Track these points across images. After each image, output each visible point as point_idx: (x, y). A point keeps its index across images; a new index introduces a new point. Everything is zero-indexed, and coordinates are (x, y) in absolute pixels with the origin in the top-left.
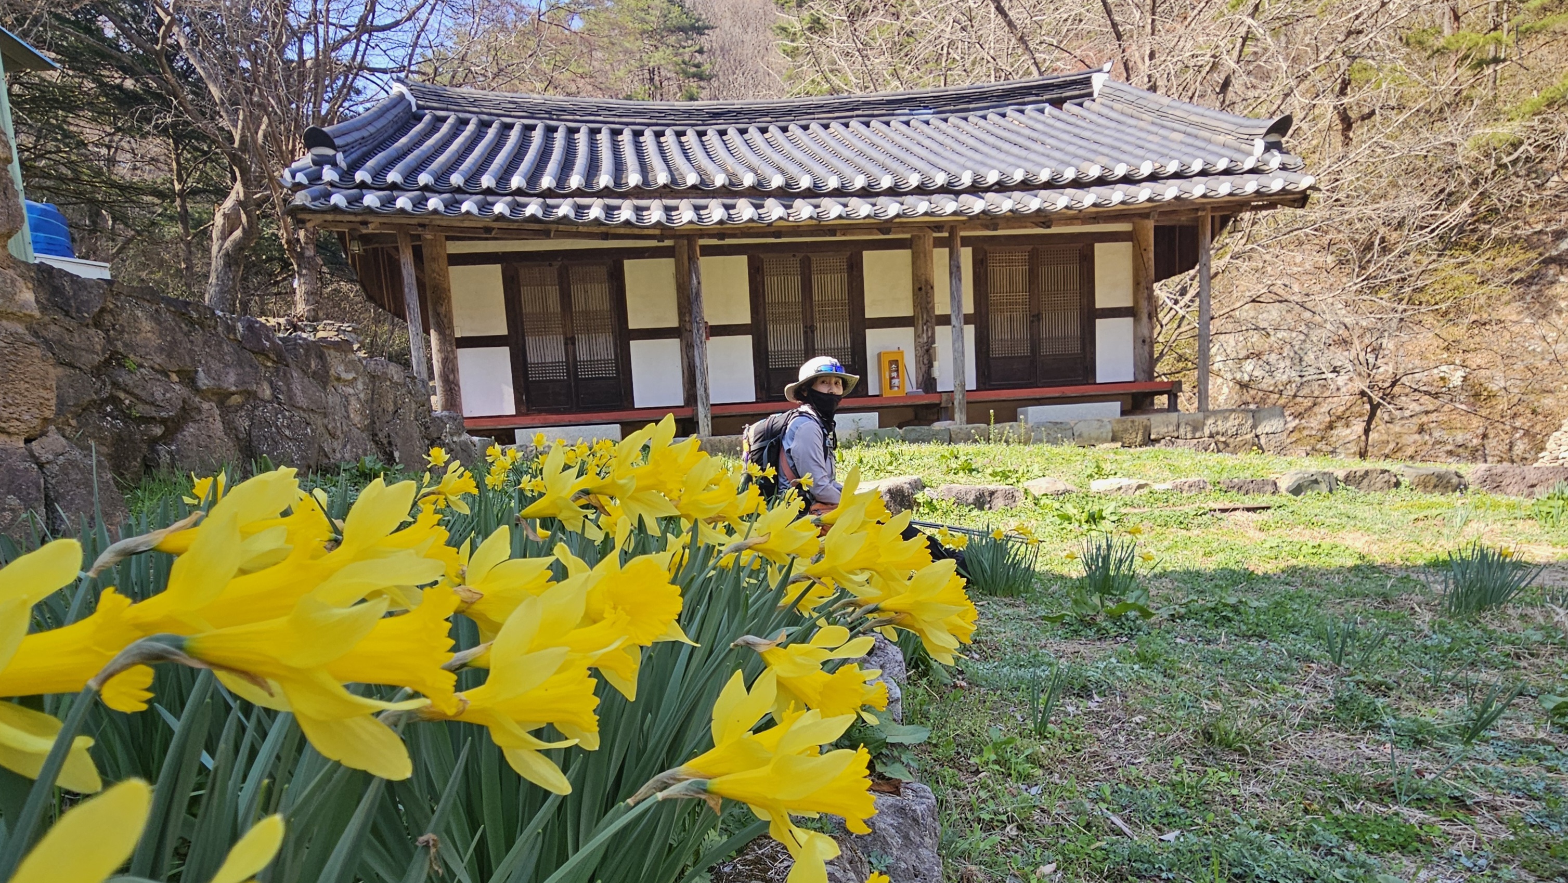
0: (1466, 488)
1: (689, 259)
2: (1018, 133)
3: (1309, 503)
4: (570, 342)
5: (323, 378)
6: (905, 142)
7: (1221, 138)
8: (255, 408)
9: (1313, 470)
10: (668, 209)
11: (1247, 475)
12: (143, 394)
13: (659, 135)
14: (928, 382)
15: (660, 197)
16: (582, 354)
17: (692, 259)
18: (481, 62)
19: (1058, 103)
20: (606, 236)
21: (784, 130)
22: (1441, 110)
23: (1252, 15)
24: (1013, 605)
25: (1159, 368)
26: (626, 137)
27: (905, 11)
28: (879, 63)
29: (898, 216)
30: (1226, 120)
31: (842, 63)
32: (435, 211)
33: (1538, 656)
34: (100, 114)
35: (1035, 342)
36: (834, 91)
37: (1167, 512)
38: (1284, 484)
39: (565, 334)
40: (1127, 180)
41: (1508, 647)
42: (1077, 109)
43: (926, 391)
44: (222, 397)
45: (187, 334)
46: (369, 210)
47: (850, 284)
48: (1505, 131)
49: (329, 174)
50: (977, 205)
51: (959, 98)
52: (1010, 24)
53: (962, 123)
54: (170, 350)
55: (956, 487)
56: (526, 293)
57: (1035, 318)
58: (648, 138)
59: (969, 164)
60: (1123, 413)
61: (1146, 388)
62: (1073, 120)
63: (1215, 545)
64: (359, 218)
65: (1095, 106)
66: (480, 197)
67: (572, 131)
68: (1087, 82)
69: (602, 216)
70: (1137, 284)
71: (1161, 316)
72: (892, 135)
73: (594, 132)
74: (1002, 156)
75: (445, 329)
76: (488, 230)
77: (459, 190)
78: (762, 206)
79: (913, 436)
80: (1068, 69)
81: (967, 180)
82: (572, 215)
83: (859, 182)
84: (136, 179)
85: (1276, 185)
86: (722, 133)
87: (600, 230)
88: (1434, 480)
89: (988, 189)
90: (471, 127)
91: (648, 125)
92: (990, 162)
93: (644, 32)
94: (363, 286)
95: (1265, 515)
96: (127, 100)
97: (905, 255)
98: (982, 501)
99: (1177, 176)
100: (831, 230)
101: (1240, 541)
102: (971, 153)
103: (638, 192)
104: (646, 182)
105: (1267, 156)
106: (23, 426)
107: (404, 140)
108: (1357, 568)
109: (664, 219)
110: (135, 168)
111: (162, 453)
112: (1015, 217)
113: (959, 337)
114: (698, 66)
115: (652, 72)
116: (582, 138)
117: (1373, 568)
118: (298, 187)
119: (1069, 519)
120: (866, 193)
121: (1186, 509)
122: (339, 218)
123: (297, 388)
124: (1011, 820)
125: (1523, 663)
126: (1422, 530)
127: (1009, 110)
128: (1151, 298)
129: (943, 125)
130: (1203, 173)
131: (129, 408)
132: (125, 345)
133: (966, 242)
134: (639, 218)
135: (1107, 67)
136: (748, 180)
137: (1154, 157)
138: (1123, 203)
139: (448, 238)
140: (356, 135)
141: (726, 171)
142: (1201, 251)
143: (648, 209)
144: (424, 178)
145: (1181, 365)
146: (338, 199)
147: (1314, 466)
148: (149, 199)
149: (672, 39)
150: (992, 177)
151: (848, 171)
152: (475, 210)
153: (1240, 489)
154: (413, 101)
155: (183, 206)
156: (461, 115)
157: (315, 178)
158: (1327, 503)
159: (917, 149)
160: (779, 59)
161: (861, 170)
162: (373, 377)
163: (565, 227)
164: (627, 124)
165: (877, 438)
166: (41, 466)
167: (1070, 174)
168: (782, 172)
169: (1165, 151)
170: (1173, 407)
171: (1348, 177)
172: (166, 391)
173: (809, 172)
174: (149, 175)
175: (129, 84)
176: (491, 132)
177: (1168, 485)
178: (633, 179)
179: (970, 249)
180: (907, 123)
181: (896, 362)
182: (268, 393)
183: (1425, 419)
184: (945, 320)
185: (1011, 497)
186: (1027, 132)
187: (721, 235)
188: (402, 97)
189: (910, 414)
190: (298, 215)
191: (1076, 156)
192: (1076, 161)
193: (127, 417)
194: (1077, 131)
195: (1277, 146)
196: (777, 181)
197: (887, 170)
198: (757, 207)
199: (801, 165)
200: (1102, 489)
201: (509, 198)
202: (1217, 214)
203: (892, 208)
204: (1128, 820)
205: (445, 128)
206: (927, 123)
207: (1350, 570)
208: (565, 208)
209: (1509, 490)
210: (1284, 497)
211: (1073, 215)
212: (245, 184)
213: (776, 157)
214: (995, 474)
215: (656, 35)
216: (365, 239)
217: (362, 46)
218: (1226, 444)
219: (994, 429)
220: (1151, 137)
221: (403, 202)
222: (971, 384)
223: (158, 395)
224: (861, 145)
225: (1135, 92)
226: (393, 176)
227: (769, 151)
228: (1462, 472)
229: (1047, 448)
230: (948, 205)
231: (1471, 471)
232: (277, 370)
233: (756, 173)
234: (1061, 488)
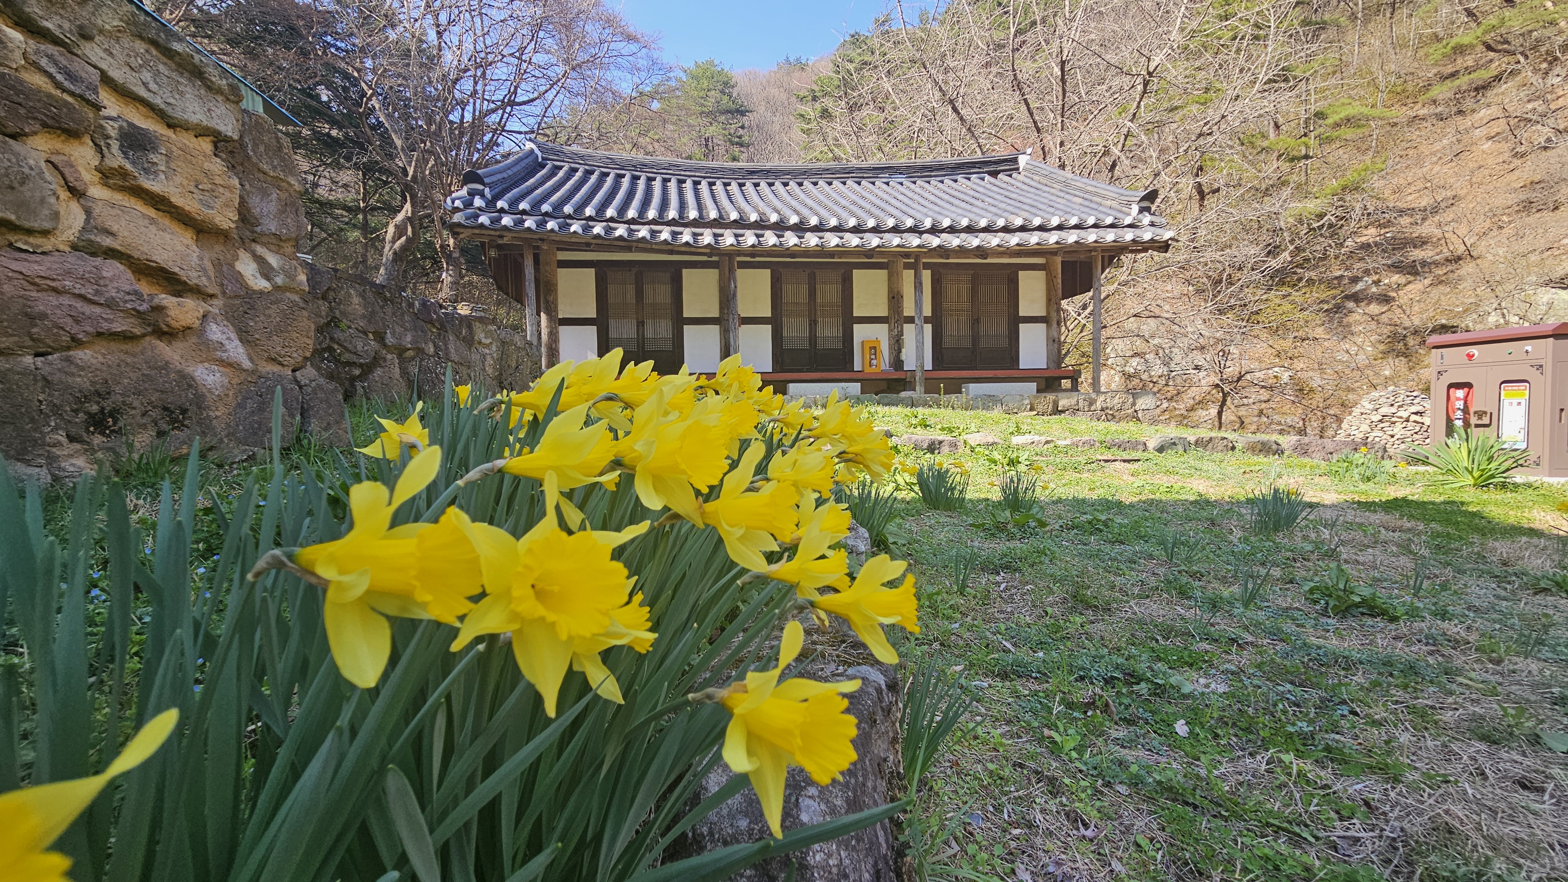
0: (1283, 453)
1: (730, 270)
2: (966, 194)
3: (1170, 459)
4: (641, 324)
5: (470, 342)
6: (885, 197)
7: (1109, 203)
8: (422, 360)
9: (1172, 436)
10: (716, 236)
11: (1126, 437)
12: (350, 346)
13: (711, 184)
14: (898, 363)
15: (711, 227)
16: (649, 333)
17: (731, 271)
18: (588, 129)
19: (994, 174)
20: (671, 252)
21: (800, 184)
22: (1267, 189)
23: (1131, 121)
24: (951, 517)
25: (1067, 360)
26: (688, 185)
27: (888, 108)
28: (869, 140)
29: (878, 246)
30: (1112, 190)
31: (844, 141)
32: (552, 230)
33: (1309, 560)
34: (311, 153)
35: (975, 338)
36: (836, 158)
37: (1065, 460)
38: (1151, 445)
39: (637, 319)
40: (1041, 228)
41: (1289, 554)
42: (1007, 179)
43: (896, 370)
44: (401, 351)
45: (382, 307)
46: (505, 228)
47: (843, 291)
48: (1312, 206)
49: (478, 202)
50: (935, 241)
51: (924, 168)
52: (962, 119)
53: (926, 185)
54: (370, 317)
55: (915, 437)
56: (612, 289)
57: (976, 321)
58: (704, 186)
59: (930, 213)
60: (1038, 391)
61: (1056, 374)
62: (1004, 186)
63: (1098, 484)
64: (498, 233)
65: (1020, 177)
66: (584, 222)
67: (650, 180)
68: (1015, 160)
69: (670, 239)
70: (1049, 300)
71: (1068, 323)
72: (876, 191)
73: (666, 181)
74: (953, 209)
75: (551, 311)
76: (588, 244)
77: (569, 217)
78: (783, 236)
79: (886, 400)
80: (1001, 151)
81: (928, 224)
82: (648, 237)
83: (852, 222)
84: (331, 198)
85: (1147, 236)
86: (756, 185)
87: (668, 247)
88: (1259, 446)
89: (943, 231)
90: (579, 174)
91: (704, 178)
92: (945, 212)
93: (703, 112)
94: (495, 279)
95: (1136, 465)
96: (331, 144)
97: (883, 274)
98: (933, 447)
99: (1076, 227)
100: (832, 254)
101: (1116, 482)
102: (931, 206)
103: (695, 223)
104: (701, 216)
105: (1140, 216)
106: (292, 361)
107: (532, 181)
108: (1196, 502)
109: (713, 242)
110: (331, 190)
111: (358, 388)
112: (962, 251)
113: (920, 332)
114: (740, 137)
115: (707, 140)
116: (657, 185)
117: (1208, 502)
118: (456, 210)
119: (995, 462)
120: (857, 230)
121: (1080, 459)
122: (483, 232)
123: (451, 347)
124: (936, 639)
125: (1298, 565)
126: (1248, 480)
127: (959, 178)
128: (1059, 309)
129: (912, 186)
130: (1095, 226)
131: (339, 355)
132: (342, 313)
133: (927, 266)
134: (696, 240)
135: (1029, 151)
136: (774, 218)
137: (1061, 213)
138: (1038, 244)
139: (558, 249)
140: (499, 176)
141: (758, 211)
142: (1095, 280)
143: (702, 235)
144: (546, 207)
145: (1085, 360)
146: (484, 219)
147: (1172, 431)
148: (339, 212)
149: (722, 118)
150: (946, 223)
151: (844, 215)
152: (580, 231)
153: (1119, 446)
154: (540, 154)
155: (365, 218)
156: (573, 165)
157: (468, 204)
158: (1182, 459)
159: (894, 202)
160: (796, 134)
161: (853, 214)
162: (503, 343)
163: (643, 245)
164: (690, 176)
165: (858, 401)
166: (301, 387)
167: (1001, 223)
168: (797, 213)
169: (1069, 210)
170: (1075, 388)
171: (1202, 232)
172: (365, 345)
173: (817, 214)
174: (339, 195)
175: (334, 133)
176: (594, 178)
177: (1068, 442)
178: (693, 214)
179: (929, 271)
180: (887, 184)
181: (875, 348)
182: (431, 350)
183: (1263, 405)
184: (910, 320)
185: (954, 445)
186: (972, 193)
187: (753, 255)
188: (532, 151)
189: (884, 385)
190: (454, 229)
191: (1005, 211)
192: (1005, 214)
193: (337, 361)
194: (1007, 193)
195: (1148, 209)
196: (794, 219)
197: (871, 215)
198: (779, 236)
199: (811, 209)
200: (1020, 442)
201: (605, 224)
202: (1106, 254)
203: (874, 241)
204: (1015, 645)
205: (561, 174)
206: (901, 184)
207: (1192, 503)
208: (643, 232)
209: (1314, 455)
210: (1151, 454)
211: (1003, 251)
212: (412, 206)
213: (794, 203)
214: (942, 429)
215: (711, 115)
216: (499, 247)
217: (506, 115)
218: (1114, 416)
219: (944, 398)
220: (1059, 200)
221: (530, 223)
222: (928, 366)
223: (359, 348)
224: (854, 197)
225: (1048, 168)
226: (523, 206)
227: (789, 199)
228: (1280, 442)
229: (981, 413)
230: (914, 241)
231: (1287, 441)
232: (439, 334)
233: (779, 213)
234: (991, 440)
